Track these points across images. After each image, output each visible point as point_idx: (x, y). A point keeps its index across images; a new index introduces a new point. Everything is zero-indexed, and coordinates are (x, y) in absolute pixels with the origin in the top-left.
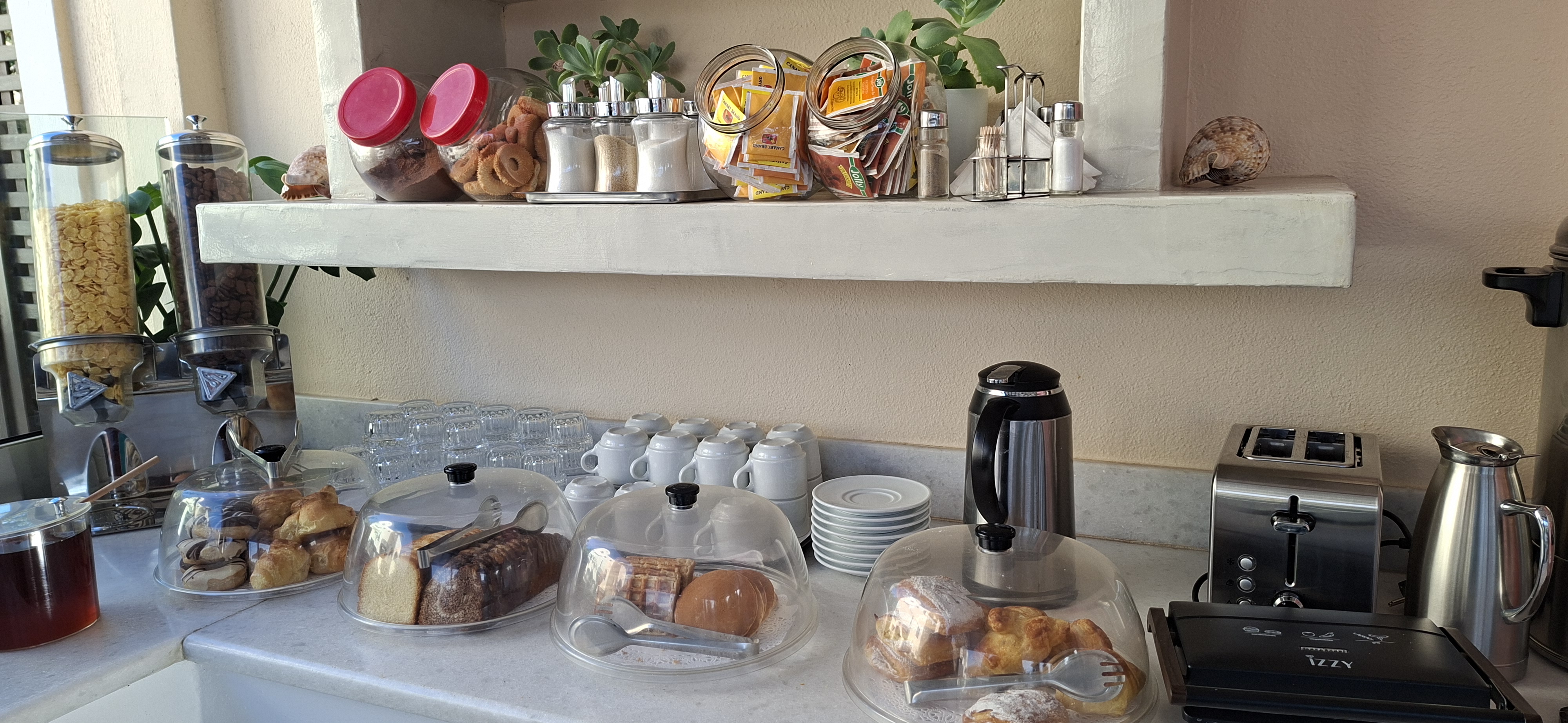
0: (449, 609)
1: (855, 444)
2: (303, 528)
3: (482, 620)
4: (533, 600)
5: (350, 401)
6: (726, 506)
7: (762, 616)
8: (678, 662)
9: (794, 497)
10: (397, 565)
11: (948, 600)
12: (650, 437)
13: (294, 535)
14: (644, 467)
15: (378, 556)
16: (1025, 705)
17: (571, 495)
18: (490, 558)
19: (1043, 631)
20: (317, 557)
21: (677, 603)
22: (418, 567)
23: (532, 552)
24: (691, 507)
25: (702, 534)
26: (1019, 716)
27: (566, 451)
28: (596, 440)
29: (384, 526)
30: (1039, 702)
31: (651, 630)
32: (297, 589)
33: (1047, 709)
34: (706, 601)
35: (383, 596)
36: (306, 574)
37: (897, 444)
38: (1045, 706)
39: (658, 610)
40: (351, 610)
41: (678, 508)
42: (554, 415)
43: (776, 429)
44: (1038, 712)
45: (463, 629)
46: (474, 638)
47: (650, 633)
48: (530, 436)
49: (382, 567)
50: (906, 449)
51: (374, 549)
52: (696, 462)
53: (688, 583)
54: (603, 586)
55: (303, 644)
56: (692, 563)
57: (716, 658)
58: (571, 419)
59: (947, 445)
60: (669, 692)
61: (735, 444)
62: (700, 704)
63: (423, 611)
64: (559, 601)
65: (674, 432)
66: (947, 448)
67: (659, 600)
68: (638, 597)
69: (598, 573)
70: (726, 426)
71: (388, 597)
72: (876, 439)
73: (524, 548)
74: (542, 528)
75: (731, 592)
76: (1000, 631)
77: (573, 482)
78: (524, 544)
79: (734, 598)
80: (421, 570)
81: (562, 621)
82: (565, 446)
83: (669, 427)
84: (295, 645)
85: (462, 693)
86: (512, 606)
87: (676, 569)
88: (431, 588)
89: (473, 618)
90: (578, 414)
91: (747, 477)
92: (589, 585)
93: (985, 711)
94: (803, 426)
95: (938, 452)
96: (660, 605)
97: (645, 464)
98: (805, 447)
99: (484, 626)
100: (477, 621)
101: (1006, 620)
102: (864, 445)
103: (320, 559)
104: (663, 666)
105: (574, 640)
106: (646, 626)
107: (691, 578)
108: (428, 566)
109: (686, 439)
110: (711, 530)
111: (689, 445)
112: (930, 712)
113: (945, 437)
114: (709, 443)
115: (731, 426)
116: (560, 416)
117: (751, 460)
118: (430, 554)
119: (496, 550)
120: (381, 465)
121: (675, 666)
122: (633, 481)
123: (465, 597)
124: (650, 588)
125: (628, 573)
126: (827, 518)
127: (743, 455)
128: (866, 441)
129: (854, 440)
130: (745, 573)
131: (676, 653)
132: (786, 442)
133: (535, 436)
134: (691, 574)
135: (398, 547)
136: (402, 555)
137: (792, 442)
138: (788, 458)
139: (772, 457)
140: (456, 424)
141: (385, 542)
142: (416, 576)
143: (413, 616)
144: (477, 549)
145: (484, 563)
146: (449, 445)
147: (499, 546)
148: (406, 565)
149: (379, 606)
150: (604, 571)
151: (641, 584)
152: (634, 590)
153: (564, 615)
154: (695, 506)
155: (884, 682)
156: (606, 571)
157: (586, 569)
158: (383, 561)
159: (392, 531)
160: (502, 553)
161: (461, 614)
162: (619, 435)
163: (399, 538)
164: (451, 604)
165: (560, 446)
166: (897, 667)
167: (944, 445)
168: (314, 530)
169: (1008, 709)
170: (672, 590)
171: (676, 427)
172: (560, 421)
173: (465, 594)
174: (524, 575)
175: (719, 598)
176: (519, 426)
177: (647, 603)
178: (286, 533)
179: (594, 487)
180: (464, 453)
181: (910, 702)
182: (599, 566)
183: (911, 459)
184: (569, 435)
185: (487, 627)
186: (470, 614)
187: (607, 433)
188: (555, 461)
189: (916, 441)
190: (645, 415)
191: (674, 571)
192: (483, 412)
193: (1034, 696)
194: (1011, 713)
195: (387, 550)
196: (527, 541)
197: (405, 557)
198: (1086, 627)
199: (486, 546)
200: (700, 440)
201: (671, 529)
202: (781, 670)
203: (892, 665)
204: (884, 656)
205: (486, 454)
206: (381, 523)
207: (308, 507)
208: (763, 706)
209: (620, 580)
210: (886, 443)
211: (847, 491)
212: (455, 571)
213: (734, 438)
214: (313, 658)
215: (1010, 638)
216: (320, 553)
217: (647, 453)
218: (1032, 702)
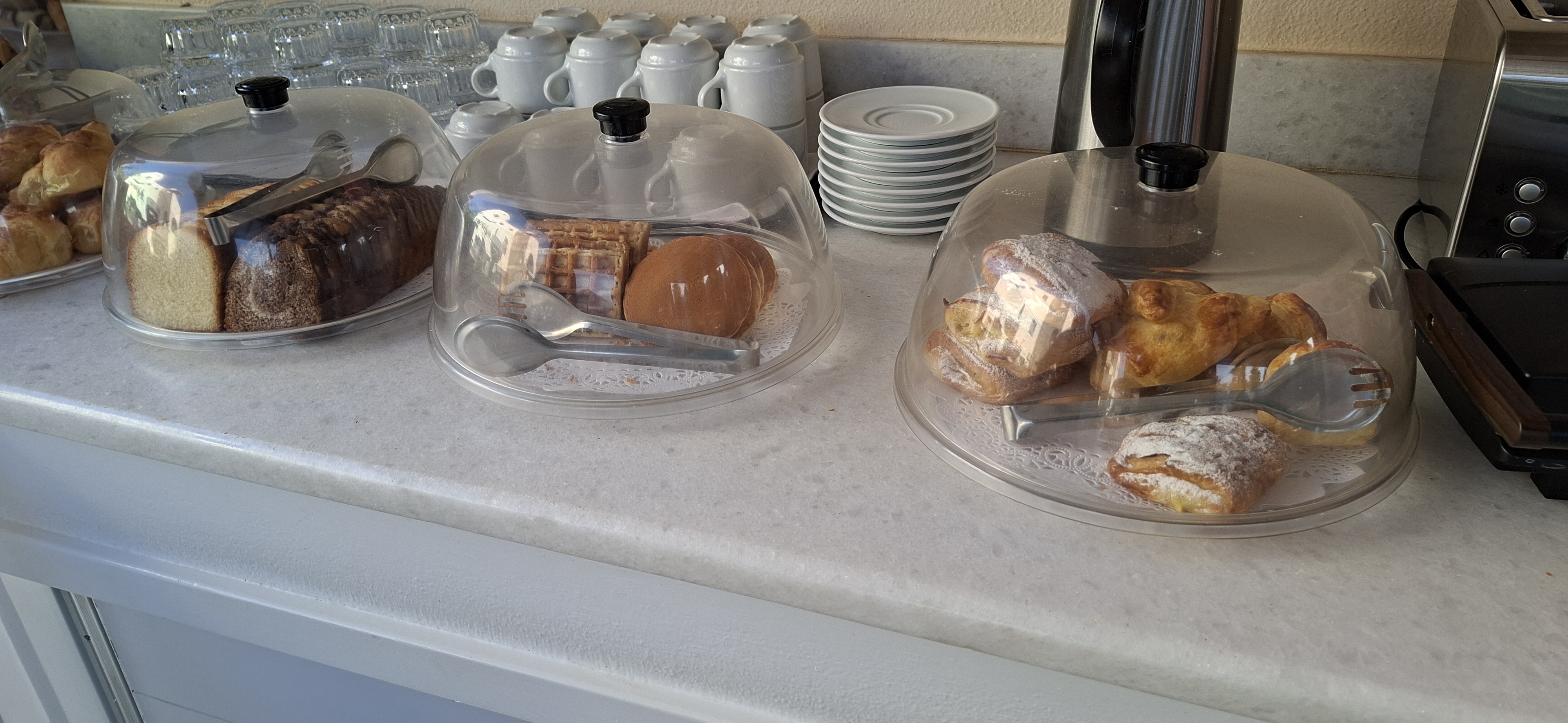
0: (269, 306)
1: (871, 43)
2: (50, 186)
3: (323, 321)
4: (406, 287)
5: (151, 9)
6: (690, 139)
7: (760, 303)
8: (634, 381)
9: (789, 123)
10: (179, 241)
11: (1072, 272)
12: (570, 41)
13: (39, 197)
14: (565, 83)
15: (145, 225)
16: (1227, 446)
17: (459, 128)
18: (327, 227)
19: (1230, 317)
20: (82, 229)
21: (627, 290)
22: (209, 242)
23: (396, 214)
24: (638, 138)
25: (657, 182)
26: (1220, 466)
27: (452, 69)
28: (493, 46)
29: (149, 181)
30: (1245, 438)
31: (588, 331)
32: (52, 277)
33: (1260, 448)
34: (672, 284)
35: (165, 288)
36: (67, 254)
37: (931, 41)
38: (1256, 445)
39: (597, 300)
40: (123, 314)
41: (617, 140)
42: (429, 14)
43: (756, 23)
44: (1247, 455)
45: (296, 336)
46: (315, 349)
47: (587, 335)
48: (400, 47)
49: (155, 241)
50: (945, 46)
51: (138, 214)
52: (641, 75)
53: (642, 259)
54: (504, 264)
55: (47, 366)
56: (645, 226)
57: (692, 372)
58: (454, 19)
59: (1006, 39)
60: (623, 430)
61: (695, 46)
62: (672, 450)
63: (229, 310)
64: (437, 293)
65: (605, 32)
66: (1004, 43)
67: (598, 286)
68: (565, 282)
69: (493, 246)
70: (682, 22)
71: (173, 290)
72: (900, 35)
73: (383, 210)
74: (415, 177)
75: (711, 267)
76: (1158, 320)
77: (460, 111)
78: (383, 203)
79: (716, 278)
80: (215, 247)
81: (443, 319)
82: (451, 61)
83: (598, 27)
84: (33, 369)
85: (286, 444)
86: (373, 298)
87: (621, 238)
88: (238, 275)
89: (307, 319)
90: (464, 12)
91: (717, 97)
92: (481, 265)
93: (1155, 455)
94: (796, 17)
95: (994, 49)
96: (600, 293)
97: (566, 81)
98: (801, 48)
99: (328, 331)
100: (314, 323)
101: (1169, 302)
102: (883, 44)
103: (86, 232)
104: (610, 389)
105: (463, 353)
106: (582, 325)
107: (645, 249)
108: (227, 241)
109: (622, 41)
110: (670, 176)
111: (629, 50)
112: (1047, 452)
113: (1003, 25)
114: (659, 46)
115: (689, 21)
116: (438, 16)
117: (723, 69)
118: (228, 223)
119: (335, 213)
120: (185, 93)
121: (631, 390)
122: (549, 107)
123: (292, 287)
124: (581, 267)
125: (542, 245)
126: (842, 151)
127: (708, 65)
128: (885, 39)
129: (867, 38)
130: (730, 240)
131: (629, 368)
132: (772, 41)
133: (404, 48)
134: (645, 242)
135: (175, 210)
136: (186, 224)
137: (784, 39)
138: (779, 64)
139: (754, 64)
140: (285, 29)
141: (152, 201)
142: (209, 256)
143: (215, 317)
144: (307, 212)
145: (314, 234)
146: (282, 63)
147: (341, 207)
148: (194, 242)
149: (162, 304)
150: (502, 241)
151: (567, 262)
152: (558, 271)
153: (445, 310)
154: (645, 135)
155: (960, 402)
156: (506, 241)
157: (474, 238)
158: (155, 234)
159: (161, 188)
160: (346, 218)
161: (288, 313)
162: (522, 39)
163: (174, 197)
164: (271, 298)
165: (443, 60)
166: (983, 379)
167: (1000, 38)
168: (65, 190)
169: (1199, 454)
170: (617, 270)
171: (608, 25)
172: (439, 22)
173: (290, 284)
174: (387, 251)
175: (692, 278)
176: (381, 33)
177: (578, 290)
178: (26, 195)
179: (492, 116)
180: (305, 73)
181: (1011, 438)
182: (493, 233)
183: (953, 62)
184: (454, 45)
185: (336, 331)
186: (303, 314)
187: (506, 36)
188: (436, 82)
189: (959, 36)
190: (562, 10)
191: (618, 240)
192: (327, 13)
193: (1233, 427)
194: (1206, 461)
195: (157, 217)
196: (386, 198)
197: (189, 229)
198: (1290, 306)
199: (321, 207)
200: (643, 44)
201: (610, 175)
202: (794, 387)
203: (973, 375)
204: (958, 362)
205: (336, 72)
206: (144, 175)
207: (53, 154)
208: (775, 450)
209: (531, 256)
210: (915, 40)
211: (871, 110)
212: (274, 248)
213: (695, 36)
214: (57, 391)
215: (1174, 330)
216: (84, 223)
217: (567, 65)
218: (1233, 438)
